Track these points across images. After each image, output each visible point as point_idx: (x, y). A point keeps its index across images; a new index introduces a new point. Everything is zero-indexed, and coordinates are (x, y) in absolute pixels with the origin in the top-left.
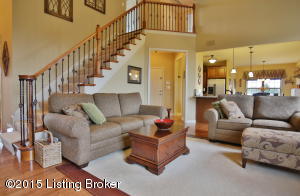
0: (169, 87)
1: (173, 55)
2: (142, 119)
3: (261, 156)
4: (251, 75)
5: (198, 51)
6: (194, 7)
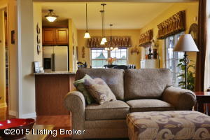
4: (104, 41)
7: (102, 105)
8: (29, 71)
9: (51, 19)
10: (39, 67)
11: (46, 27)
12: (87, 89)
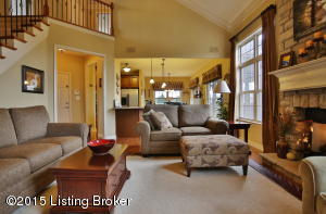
0: (78, 98)
1: (83, 59)
2: (59, 143)
3: (204, 162)
4: (164, 85)
5: (117, 57)
6: (112, 6)
7: (163, 131)
8: (111, 107)
9: (127, 70)
10: (118, 104)
11: (124, 75)
12: (152, 119)
